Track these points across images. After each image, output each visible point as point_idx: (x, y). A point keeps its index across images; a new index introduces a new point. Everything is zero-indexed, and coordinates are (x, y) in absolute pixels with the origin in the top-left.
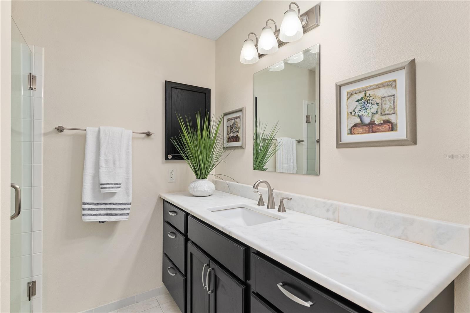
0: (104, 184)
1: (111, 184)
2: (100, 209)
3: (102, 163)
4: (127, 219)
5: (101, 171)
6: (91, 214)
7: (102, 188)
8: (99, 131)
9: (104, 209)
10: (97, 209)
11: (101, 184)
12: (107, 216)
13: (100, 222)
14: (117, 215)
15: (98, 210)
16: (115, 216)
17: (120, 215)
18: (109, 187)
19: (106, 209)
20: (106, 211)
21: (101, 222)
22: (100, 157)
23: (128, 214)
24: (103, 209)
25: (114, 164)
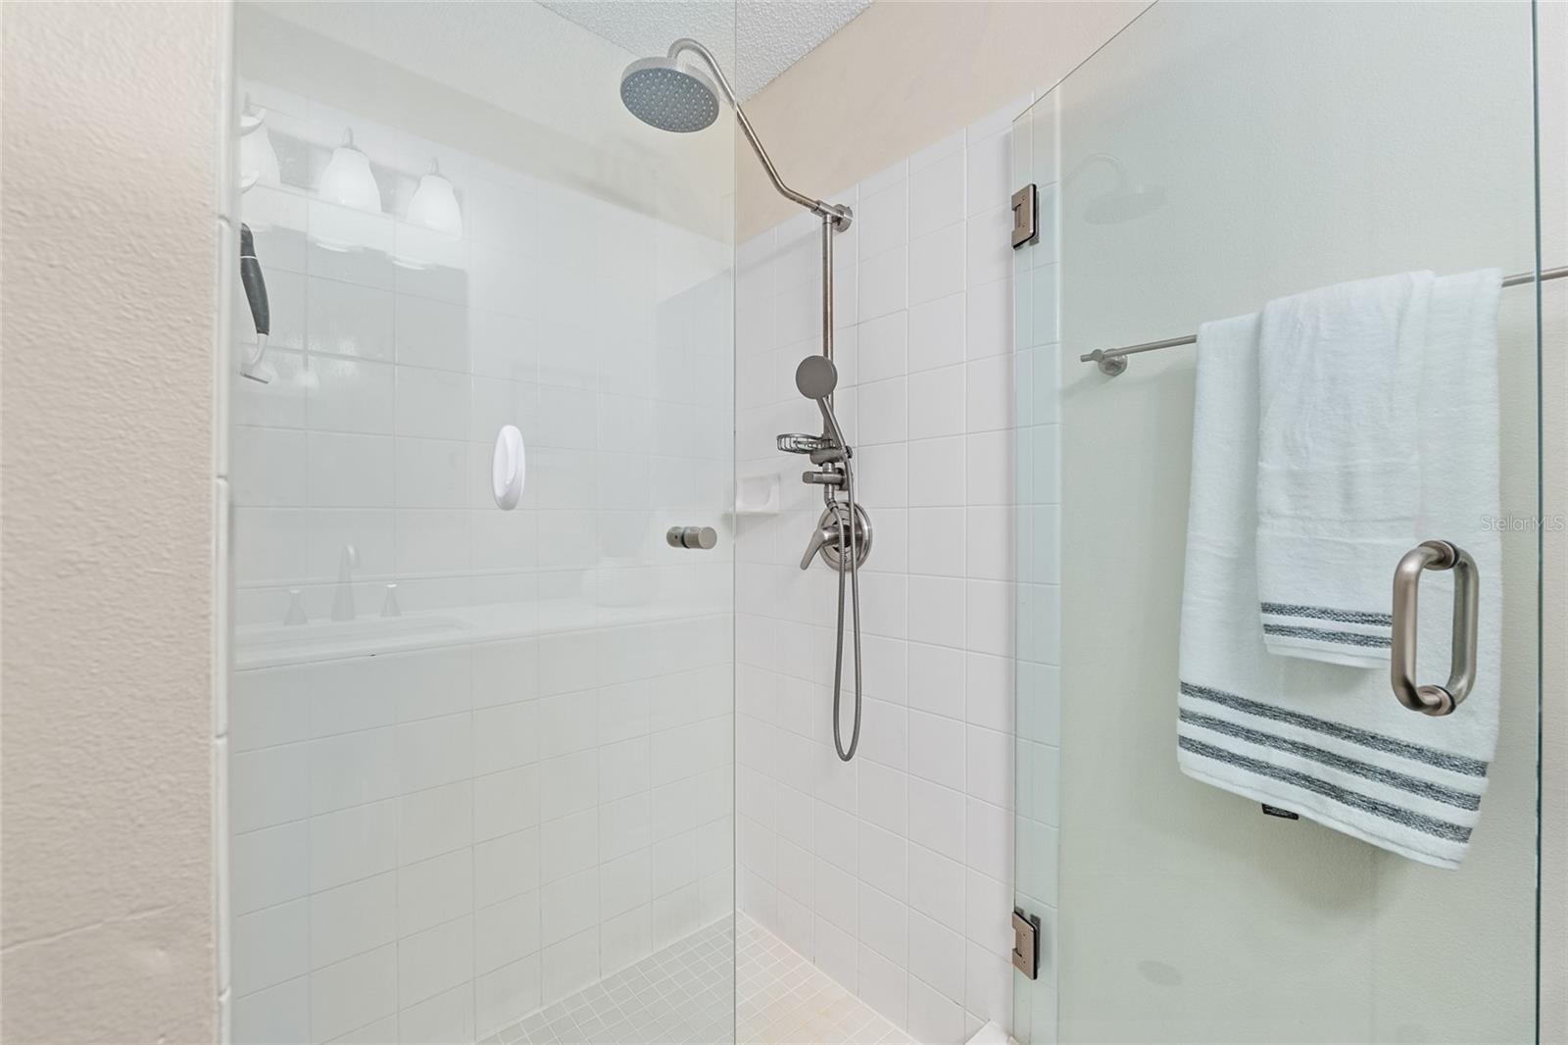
0: (1280, 610)
1: (1324, 613)
2: (1268, 737)
3: (1276, 496)
4: (1452, 866)
5: (1264, 533)
6: (1220, 750)
7: (1269, 629)
8: (1258, 328)
9: (1293, 744)
10: (1250, 735)
11: (1267, 608)
12: (1308, 791)
13: (1267, 809)
14: (1374, 807)
15: (1255, 741)
16: (1356, 810)
17: (1395, 813)
18: (1310, 630)
19: (1306, 750)
20: (1304, 759)
21: (1271, 808)
22: (1260, 463)
23: (1461, 833)
24: (1285, 741)
25: (1348, 497)
